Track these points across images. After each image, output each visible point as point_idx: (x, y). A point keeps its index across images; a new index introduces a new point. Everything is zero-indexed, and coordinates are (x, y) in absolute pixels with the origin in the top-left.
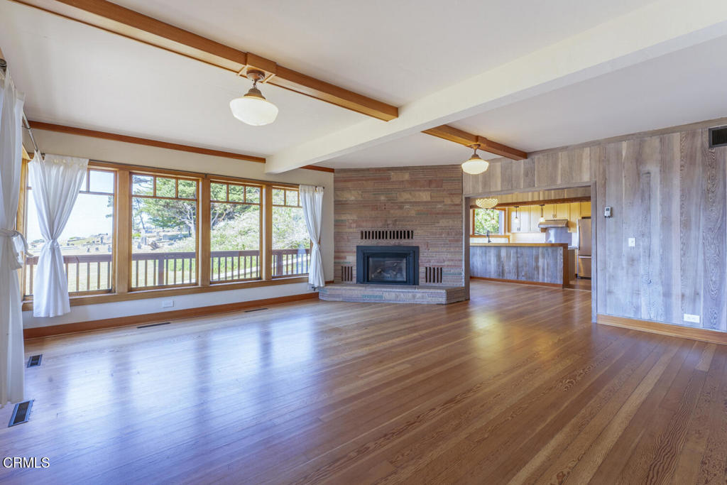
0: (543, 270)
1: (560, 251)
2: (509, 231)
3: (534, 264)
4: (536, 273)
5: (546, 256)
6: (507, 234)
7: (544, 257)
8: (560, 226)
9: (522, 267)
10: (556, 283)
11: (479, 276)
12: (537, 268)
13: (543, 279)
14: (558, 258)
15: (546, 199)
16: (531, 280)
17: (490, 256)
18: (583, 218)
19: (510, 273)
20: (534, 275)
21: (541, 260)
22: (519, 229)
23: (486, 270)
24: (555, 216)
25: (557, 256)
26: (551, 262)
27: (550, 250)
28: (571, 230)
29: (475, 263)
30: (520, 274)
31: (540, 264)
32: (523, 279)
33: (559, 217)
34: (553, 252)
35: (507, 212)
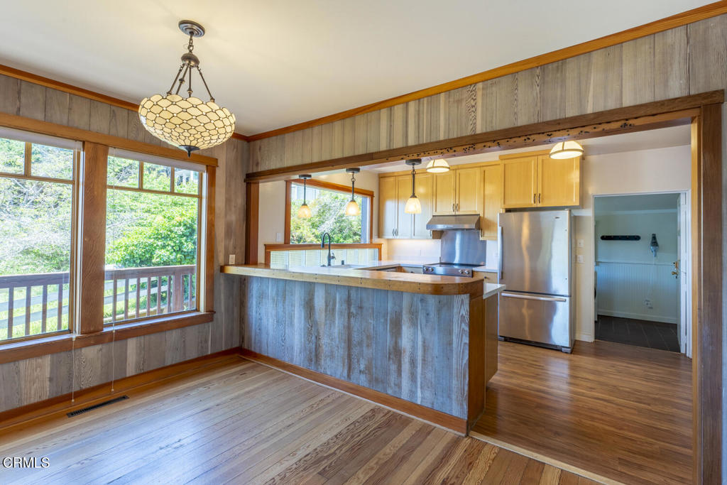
0: (413, 363)
1: (461, 307)
2: (380, 235)
3: (389, 341)
4: (393, 367)
5: (421, 316)
6: (376, 240)
7: (414, 323)
8: (467, 226)
9: (360, 344)
10: (446, 410)
11: (271, 356)
12: (397, 352)
13: (413, 393)
14: (456, 330)
15: (424, 140)
16: (379, 388)
17: (293, 305)
18: (508, 211)
19: (332, 356)
20: (387, 373)
21: (406, 331)
22: (396, 233)
23: (284, 340)
24: (456, 207)
25: (451, 321)
26: (435, 341)
27: (432, 301)
28: (486, 236)
29: (264, 321)
30: (355, 365)
31: (405, 342)
32: (362, 381)
33: (464, 210)
34: (439, 311)
35: (375, 199)
